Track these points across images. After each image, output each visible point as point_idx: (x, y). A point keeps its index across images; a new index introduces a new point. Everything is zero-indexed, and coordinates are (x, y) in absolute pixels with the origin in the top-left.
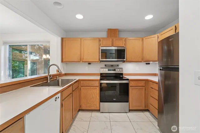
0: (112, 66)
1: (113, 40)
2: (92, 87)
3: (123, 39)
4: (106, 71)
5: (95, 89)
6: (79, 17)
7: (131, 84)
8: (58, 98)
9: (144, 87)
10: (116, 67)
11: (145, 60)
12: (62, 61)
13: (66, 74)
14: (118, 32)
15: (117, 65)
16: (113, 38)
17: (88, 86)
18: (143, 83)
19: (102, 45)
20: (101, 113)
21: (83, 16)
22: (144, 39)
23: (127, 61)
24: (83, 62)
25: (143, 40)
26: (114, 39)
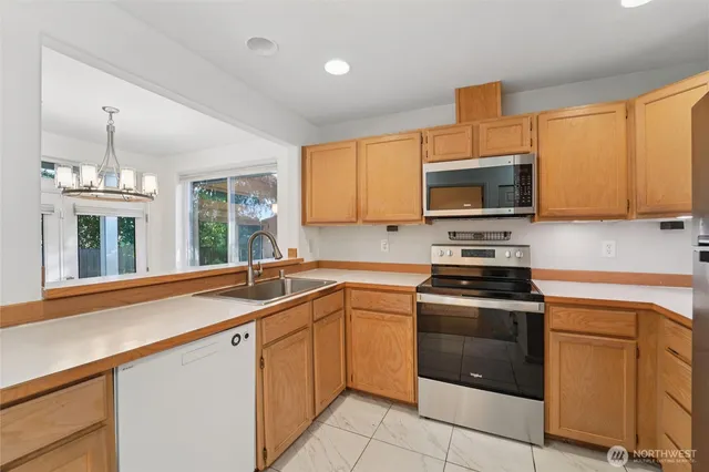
0: (479, 236)
1: (475, 131)
2: (389, 315)
3: (526, 123)
4: (452, 256)
5: (399, 321)
6: (337, 67)
7: (555, 320)
8: (247, 336)
9: (634, 342)
10: (494, 243)
11: (643, 210)
12: (304, 222)
13: (319, 265)
14: (502, 94)
15: (505, 234)
16: (475, 123)
17: (374, 307)
18: (624, 323)
19: (431, 158)
20: (421, 417)
21: (349, 64)
22: (639, 104)
23: (544, 213)
24: (365, 222)
25: (629, 110)
26: (483, 127)
